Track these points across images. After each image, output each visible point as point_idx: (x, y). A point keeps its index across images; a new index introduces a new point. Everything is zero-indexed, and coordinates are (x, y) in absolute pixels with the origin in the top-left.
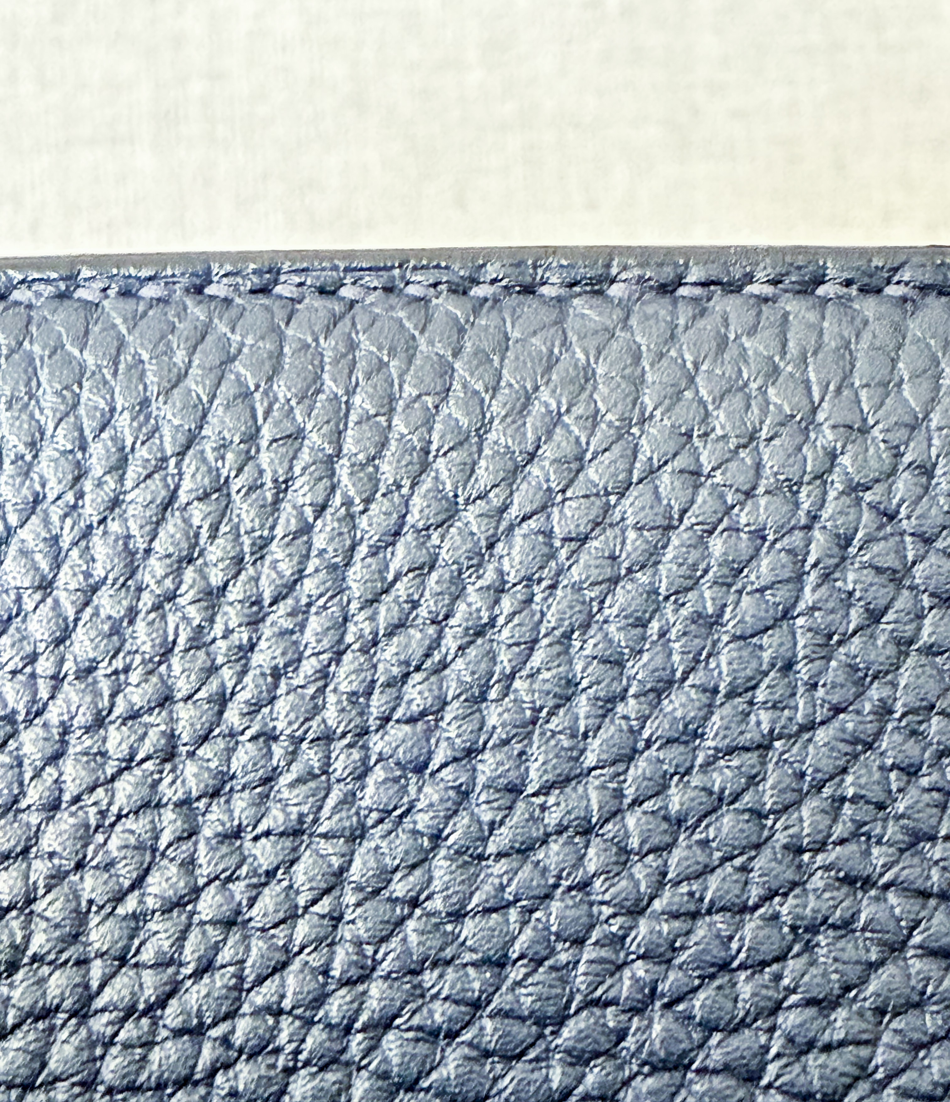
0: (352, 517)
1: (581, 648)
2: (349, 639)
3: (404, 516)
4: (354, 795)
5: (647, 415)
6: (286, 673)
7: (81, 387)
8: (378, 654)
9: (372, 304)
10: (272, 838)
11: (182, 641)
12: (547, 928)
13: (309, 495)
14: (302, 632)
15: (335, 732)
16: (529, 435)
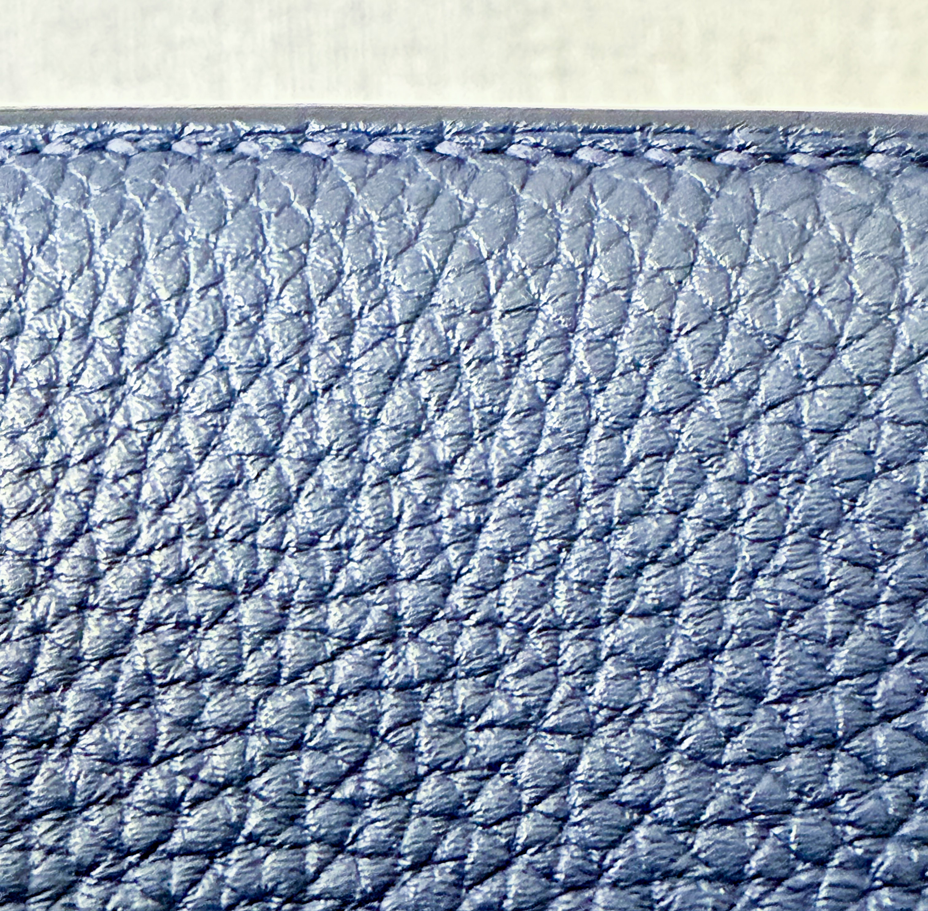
0: (587, 396)
1: (830, 549)
2: (582, 524)
3: (644, 396)
4: (583, 689)
5: (907, 300)
6: (514, 557)
7: (308, 247)
8: (612, 542)
9: (611, 169)
10: (496, 730)
11: (406, 517)
12: (786, 846)
13: (542, 371)
14: (532, 514)
15: (564, 623)
16: (779, 317)
